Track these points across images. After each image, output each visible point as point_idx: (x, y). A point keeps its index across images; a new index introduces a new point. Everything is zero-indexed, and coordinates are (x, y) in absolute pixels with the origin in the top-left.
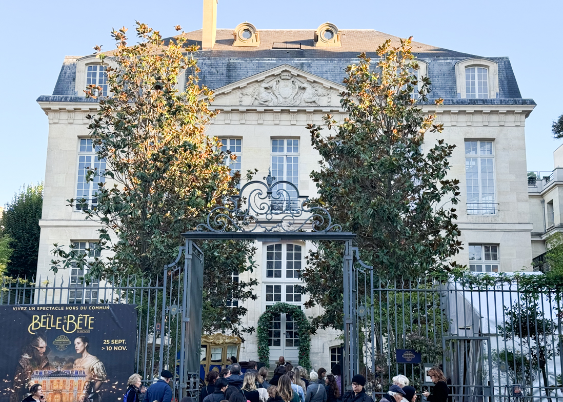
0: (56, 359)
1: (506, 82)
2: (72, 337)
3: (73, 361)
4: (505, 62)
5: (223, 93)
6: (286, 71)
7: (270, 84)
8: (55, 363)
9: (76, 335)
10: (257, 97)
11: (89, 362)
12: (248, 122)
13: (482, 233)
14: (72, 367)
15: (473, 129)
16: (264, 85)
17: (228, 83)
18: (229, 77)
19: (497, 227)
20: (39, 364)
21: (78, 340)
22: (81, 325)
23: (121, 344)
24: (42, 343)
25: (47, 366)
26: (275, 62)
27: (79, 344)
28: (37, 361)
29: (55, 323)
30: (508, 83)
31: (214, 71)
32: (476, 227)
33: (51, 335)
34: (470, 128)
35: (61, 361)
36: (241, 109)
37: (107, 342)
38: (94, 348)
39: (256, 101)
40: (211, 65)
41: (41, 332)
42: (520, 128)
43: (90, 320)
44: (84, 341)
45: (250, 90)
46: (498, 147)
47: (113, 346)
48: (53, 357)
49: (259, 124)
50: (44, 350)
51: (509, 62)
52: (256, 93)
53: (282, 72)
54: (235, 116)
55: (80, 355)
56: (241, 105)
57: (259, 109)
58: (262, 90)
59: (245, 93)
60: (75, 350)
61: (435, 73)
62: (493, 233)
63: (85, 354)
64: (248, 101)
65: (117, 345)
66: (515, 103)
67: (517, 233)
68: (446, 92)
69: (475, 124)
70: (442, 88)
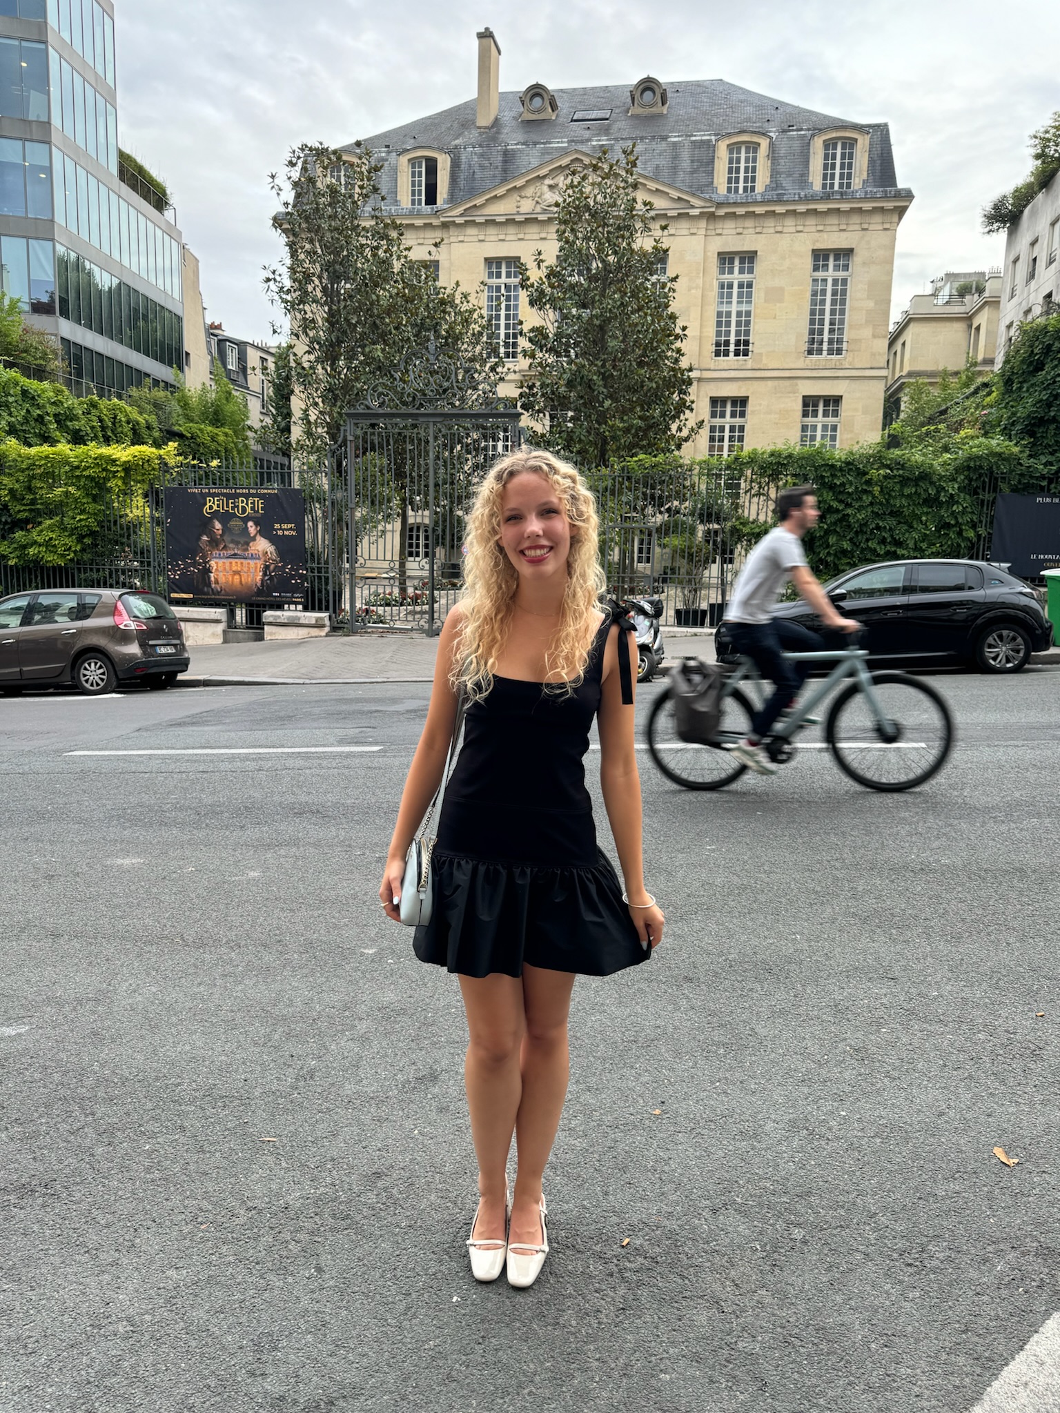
0: (232, 541)
1: (879, 162)
2: (246, 520)
3: (247, 544)
4: (882, 131)
5: (495, 197)
6: (577, 159)
7: (555, 181)
8: (231, 545)
9: (248, 519)
10: (539, 200)
11: (262, 545)
12: (527, 237)
13: (821, 382)
14: (247, 550)
15: (825, 235)
16: (548, 182)
17: (504, 180)
18: (505, 171)
19: (841, 373)
20: (217, 545)
21: (250, 524)
22: (252, 509)
23: (291, 529)
24: (218, 525)
25: (225, 548)
26: (566, 145)
27: (252, 528)
28: (214, 543)
29: (228, 506)
30: (881, 164)
31: (486, 163)
32: (815, 374)
33: (225, 518)
34: (821, 234)
35: (237, 543)
36: (518, 218)
37: (277, 526)
38: (266, 532)
39: (538, 206)
40: (482, 155)
41: (216, 514)
42: (888, 232)
43: (260, 504)
44: (256, 524)
45: (530, 191)
46: (857, 261)
47: (283, 530)
48: (229, 539)
49: (542, 239)
50: (220, 532)
51: (888, 131)
52: (538, 194)
53: (572, 161)
54: (511, 230)
55: (254, 539)
56: (518, 213)
57: (541, 217)
58: (545, 188)
59: (523, 194)
60: (249, 534)
61: (782, 152)
62: (836, 382)
63: (258, 537)
64: (527, 206)
65: (286, 529)
66: (885, 197)
67: (866, 382)
68: (794, 182)
69: (828, 228)
70: (789, 175)
